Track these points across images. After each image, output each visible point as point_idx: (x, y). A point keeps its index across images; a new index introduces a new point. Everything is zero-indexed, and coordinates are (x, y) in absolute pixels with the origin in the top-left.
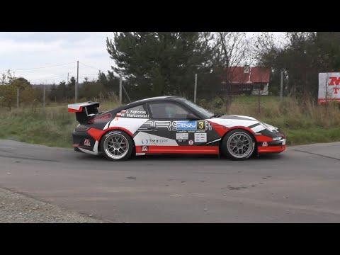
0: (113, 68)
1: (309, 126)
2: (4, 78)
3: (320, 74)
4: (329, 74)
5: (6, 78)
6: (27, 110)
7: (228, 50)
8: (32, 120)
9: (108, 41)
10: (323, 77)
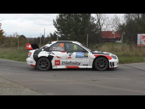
0: (55, 31)
1: (132, 56)
2: (14, 35)
3: (138, 35)
4: (142, 34)
5: (15, 35)
6: (22, 48)
7: (101, 25)
8: (23, 52)
9: (54, 20)
10: (139, 35)
